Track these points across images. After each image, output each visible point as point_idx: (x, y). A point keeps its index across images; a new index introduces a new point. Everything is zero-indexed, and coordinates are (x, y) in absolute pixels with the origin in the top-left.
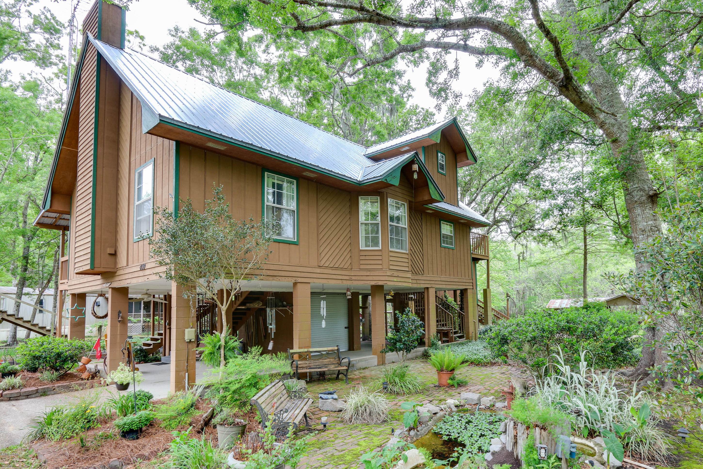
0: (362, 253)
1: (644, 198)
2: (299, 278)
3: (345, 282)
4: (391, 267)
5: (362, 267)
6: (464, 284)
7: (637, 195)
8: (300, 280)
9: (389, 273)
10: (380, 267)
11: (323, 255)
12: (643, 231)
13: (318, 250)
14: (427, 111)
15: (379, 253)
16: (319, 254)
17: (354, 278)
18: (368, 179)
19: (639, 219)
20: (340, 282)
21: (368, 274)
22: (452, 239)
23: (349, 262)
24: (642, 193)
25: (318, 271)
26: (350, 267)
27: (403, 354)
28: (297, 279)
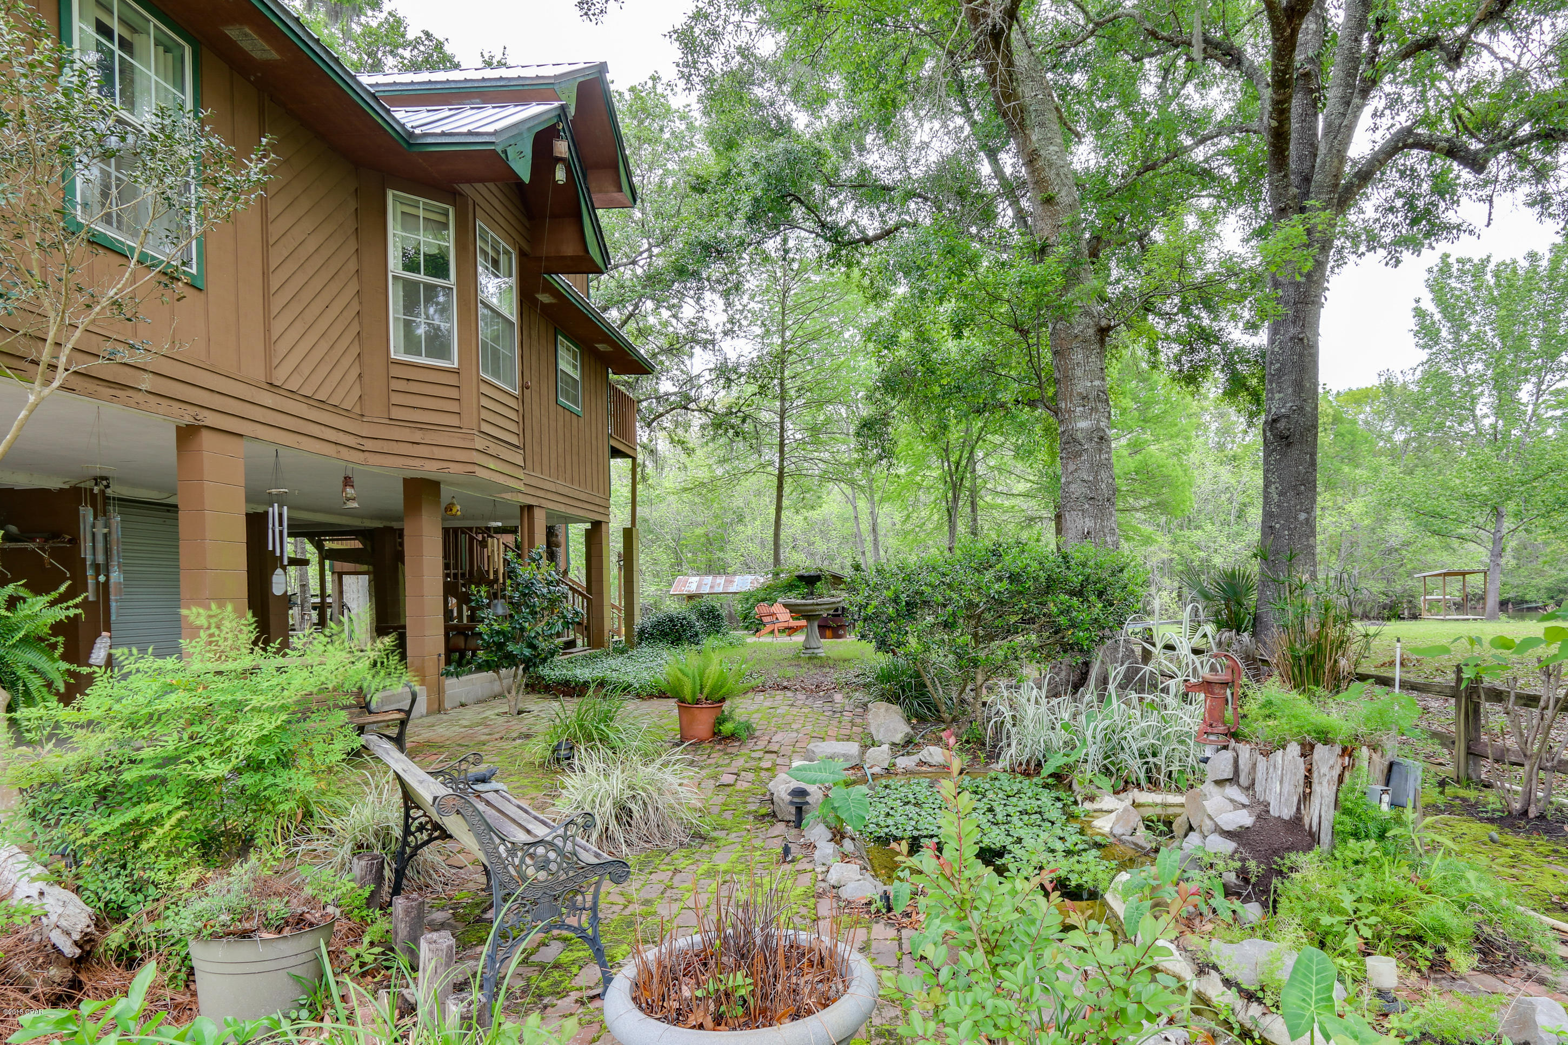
0: (395, 371)
1: (1091, 331)
2: (206, 413)
3: (345, 453)
4: (486, 428)
5: (396, 413)
6: (596, 509)
7: (1079, 324)
8: (211, 419)
9: (480, 443)
10: (454, 421)
11: (282, 348)
12: (1083, 398)
13: (267, 330)
14: (439, 46)
15: (452, 380)
16: (269, 344)
17: (369, 445)
18: (443, 134)
19: (1079, 372)
20: (330, 450)
21: (417, 436)
22: (576, 389)
23: (356, 392)
24: (1087, 320)
25: (268, 399)
26: (357, 410)
27: (515, 676)
28: (203, 414)
